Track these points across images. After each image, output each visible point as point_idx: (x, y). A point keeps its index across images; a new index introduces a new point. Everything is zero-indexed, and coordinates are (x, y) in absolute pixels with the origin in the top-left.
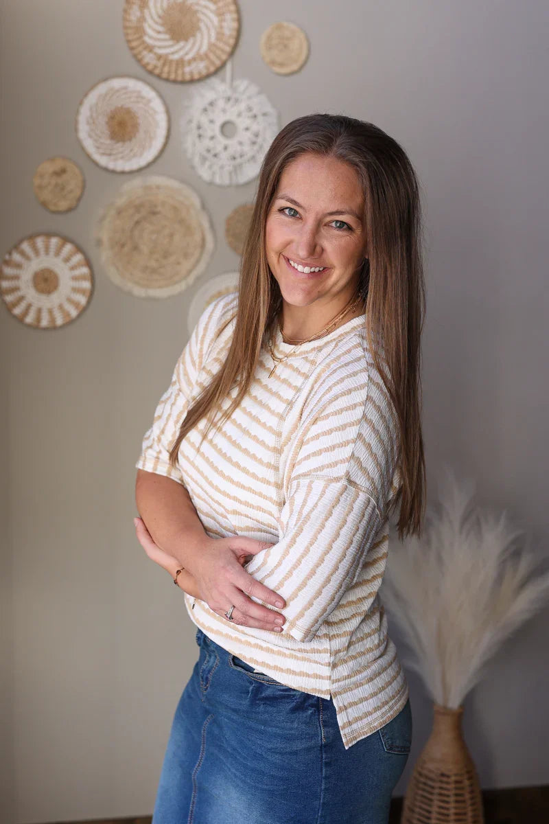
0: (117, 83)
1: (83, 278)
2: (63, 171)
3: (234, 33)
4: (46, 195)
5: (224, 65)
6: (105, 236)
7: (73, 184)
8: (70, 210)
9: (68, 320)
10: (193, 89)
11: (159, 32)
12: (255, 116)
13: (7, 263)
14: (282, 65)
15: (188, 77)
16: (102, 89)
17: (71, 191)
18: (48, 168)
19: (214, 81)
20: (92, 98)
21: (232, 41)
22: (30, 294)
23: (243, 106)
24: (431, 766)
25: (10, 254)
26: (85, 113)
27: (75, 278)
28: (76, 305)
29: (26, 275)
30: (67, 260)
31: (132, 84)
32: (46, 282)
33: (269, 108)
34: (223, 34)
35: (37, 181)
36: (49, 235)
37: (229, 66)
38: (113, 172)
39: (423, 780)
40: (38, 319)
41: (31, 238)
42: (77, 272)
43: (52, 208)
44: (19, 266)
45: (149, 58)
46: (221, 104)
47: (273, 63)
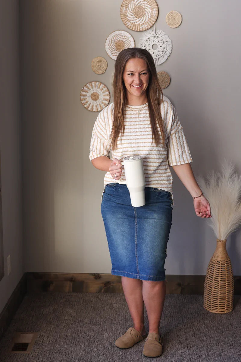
0: (118, 32)
1: (107, 95)
2: (101, 61)
3: (157, 15)
4: (95, 69)
5: (154, 24)
7: (104, 65)
8: (103, 73)
10: (143, 34)
11: (132, 16)
12: (164, 42)
13: (82, 90)
14: (173, 25)
15: (141, 30)
16: (113, 34)
17: (103, 68)
18: (96, 60)
19: (150, 31)
20: (110, 37)
21: (156, 18)
22: (89, 100)
23: (159, 39)
24: (214, 259)
25: (84, 87)
26: (108, 42)
27: (104, 96)
28: (105, 104)
29: (89, 94)
30: (102, 90)
31: (123, 32)
32: (95, 97)
33: (168, 40)
34: (153, 15)
35: (92, 64)
36: (96, 82)
40: (93, 109)
41: (90, 82)
42: (104, 94)
43: (97, 73)
44: (86, 91)
45: (128, 24)
46: (152, 38)
47: (170, 24)
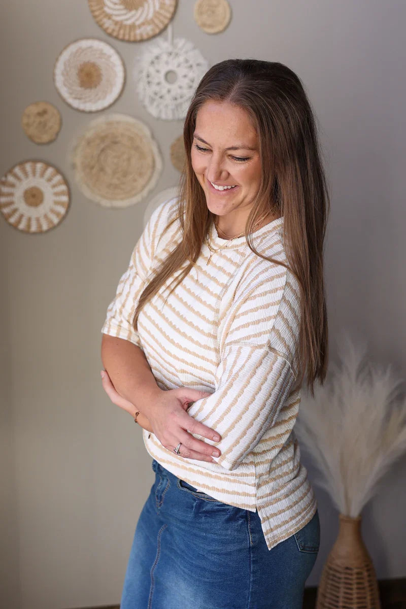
0: (84, 44)
1: (62, 193)
2: (45, 112)
3: (173, 3)
4: (32, 131)
5: (165, 28)
6: (78, 160)
7: (53, 123)
8: (51, 142)
9: (51, 226)
10: (144, 46)
11: (116, 4)
12: (191, 66)
13: (4, 184)
14: (211, 26)
15: (138, 38)
16: (73, 48)
17: (51, 127)
18: (34, 109)
19: (159, 40)
20: (65, 56)
21: (172, 9)
22: (22, 207)
23: (181, 59)
24: (338, 562)
25: (6, 176)
26: (60, 67)
27: (56, 194)
28: (58, 214)
29: (19, 193)
30: (49, 180)
31: (96, 44)
32: (34, 197)
33: (201, 60)
34: (165, 4)
35: (25, 120)
36: (35, 161)
37: (170, 29)
38: (83, 112)
39: (331, 572)
40: (29, 226)
41: (22, 164)
42: (57, 190)
43: (37, 140)
44: (13, 185)
45: (108, 24)
46: (164, 57)
47: (204, 25)
